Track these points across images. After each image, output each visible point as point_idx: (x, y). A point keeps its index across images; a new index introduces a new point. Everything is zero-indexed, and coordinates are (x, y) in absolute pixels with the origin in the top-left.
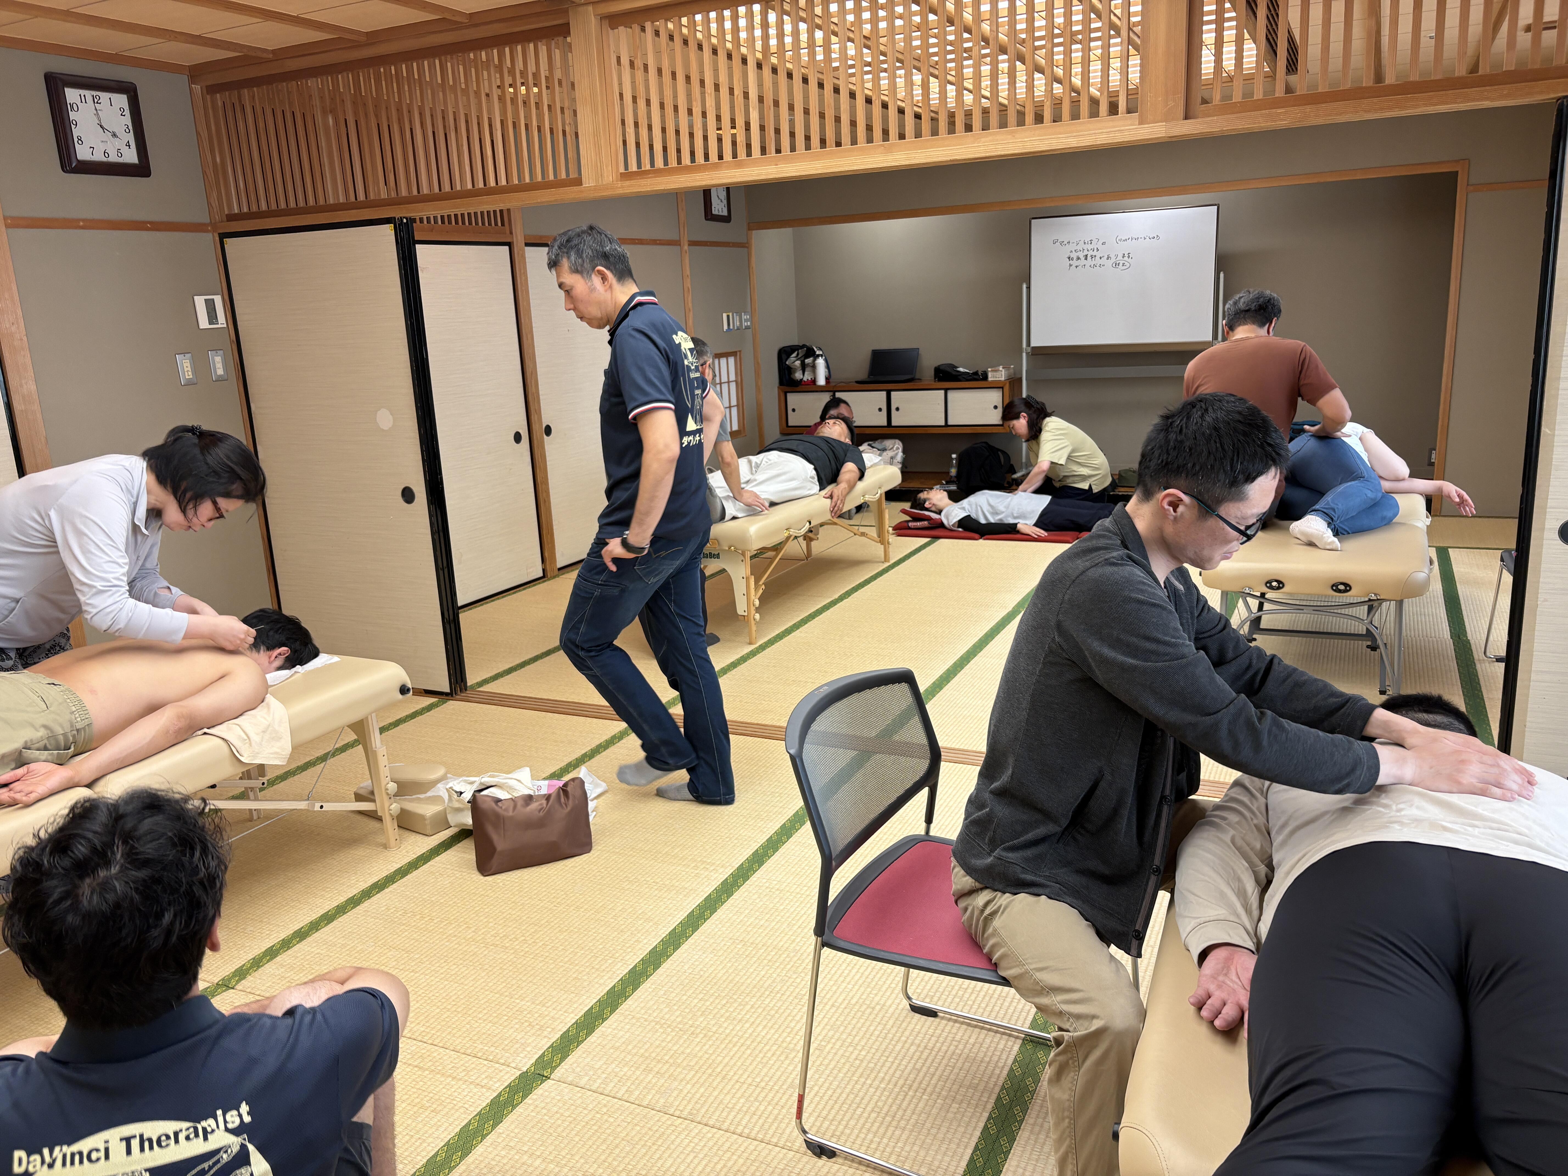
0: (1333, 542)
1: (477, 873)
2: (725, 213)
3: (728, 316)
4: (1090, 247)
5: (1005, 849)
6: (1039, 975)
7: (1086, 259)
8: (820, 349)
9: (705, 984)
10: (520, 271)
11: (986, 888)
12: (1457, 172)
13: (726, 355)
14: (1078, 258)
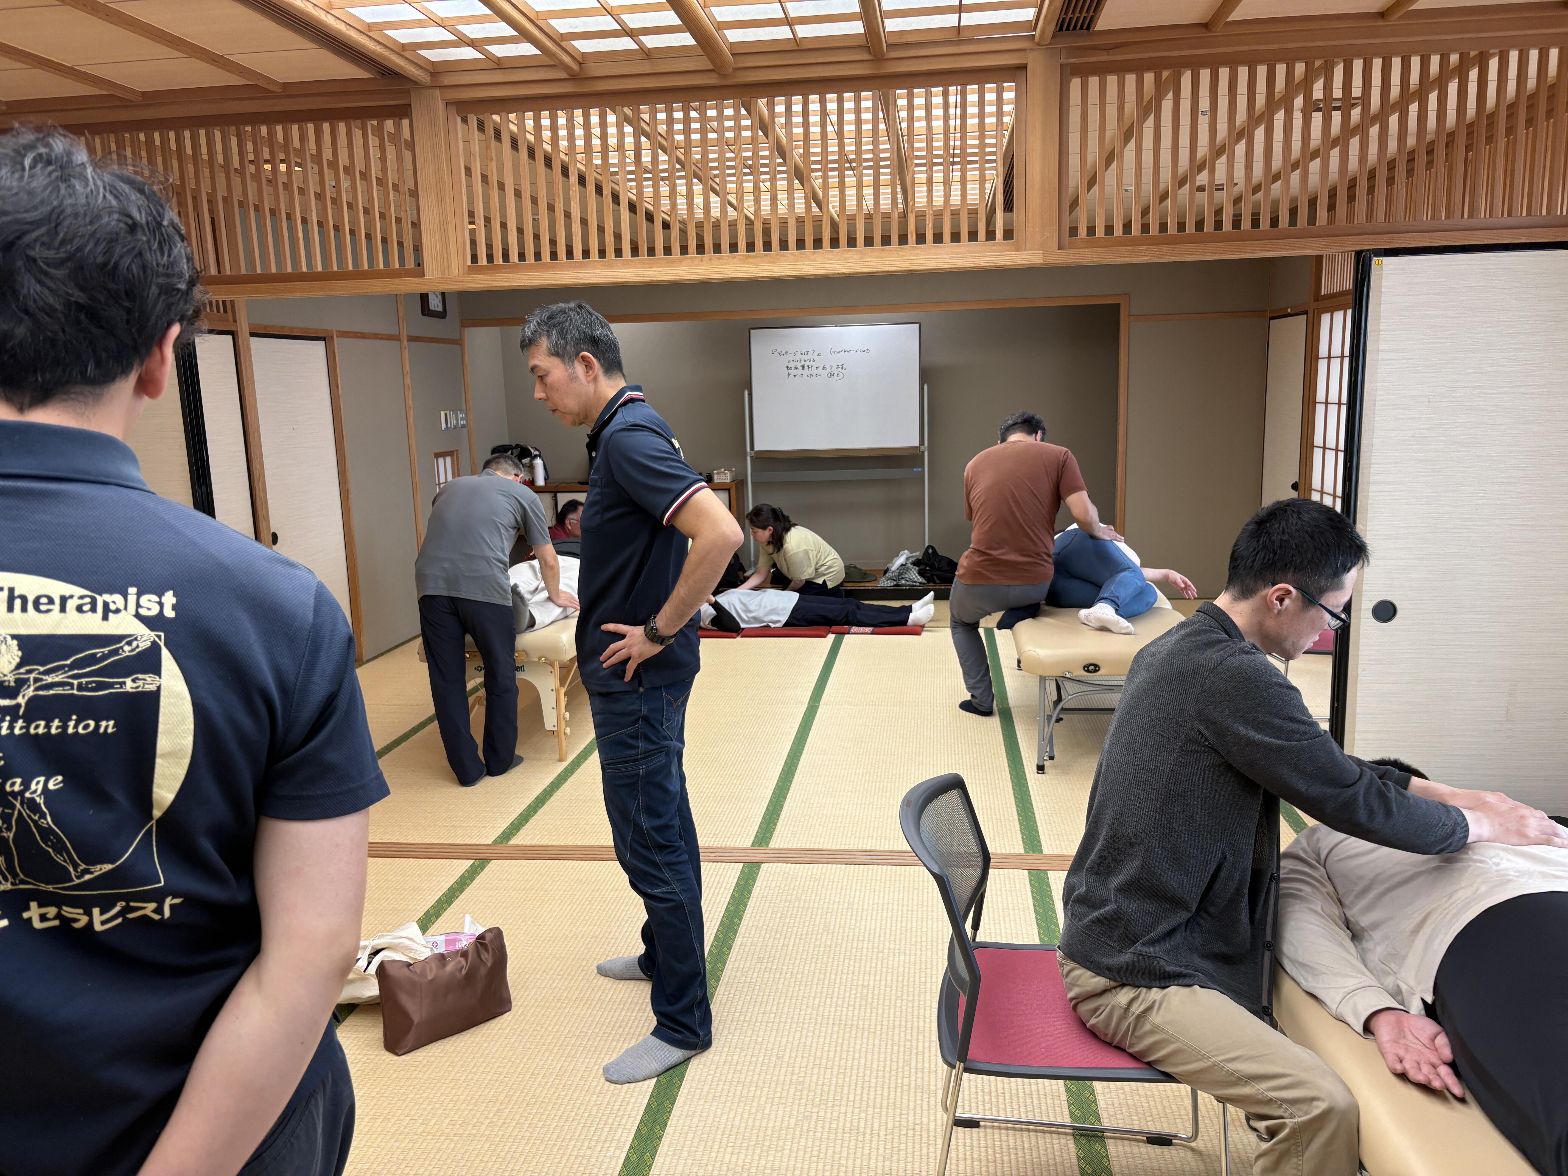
0: (1128, 627)
1: (387, 1053)
2: (440, 309)
3: (446, 415)
4: (806, 357)
5: (1144, 944)
6: (1232, 1066)
7: (803, 369)
8: (536, 449)
9: (726, 1136)
10: (245, 363)
11: (1123, 985)
12: (1118, 305)
13: (443, 455)
14: (796, 368)
